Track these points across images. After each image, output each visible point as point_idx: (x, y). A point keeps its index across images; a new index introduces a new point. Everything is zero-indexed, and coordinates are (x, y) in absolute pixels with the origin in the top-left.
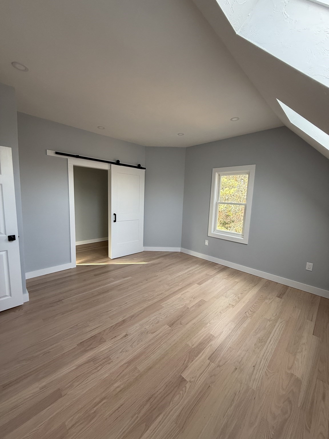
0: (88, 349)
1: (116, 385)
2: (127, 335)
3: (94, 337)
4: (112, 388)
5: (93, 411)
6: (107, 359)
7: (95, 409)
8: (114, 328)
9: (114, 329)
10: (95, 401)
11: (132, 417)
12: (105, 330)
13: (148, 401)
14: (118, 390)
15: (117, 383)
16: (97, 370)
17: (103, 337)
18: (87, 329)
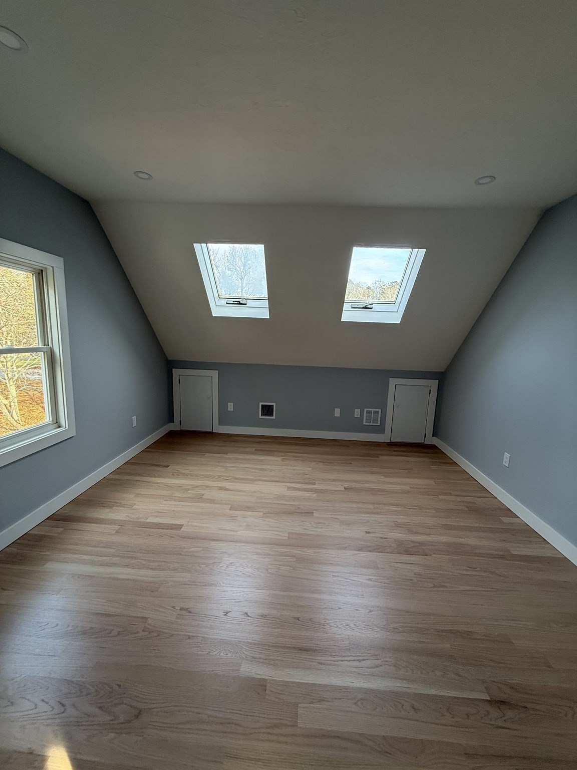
0: (418, 544)
2: (367, 533)
3: (408, 552)
6: (398, 525)
8: (379, 549)
12: (391, 553)
17: (397, 547)
18: (416, 569)
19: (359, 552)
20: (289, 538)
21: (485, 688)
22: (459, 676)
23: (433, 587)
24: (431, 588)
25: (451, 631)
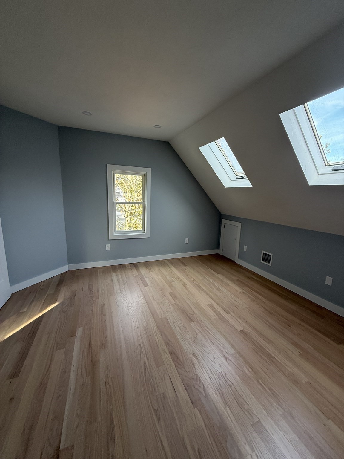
1: (247, 371)
4: (250, 374)
5: (269, 391)
7: (267, 389)
9: (180, 363)
10: (261, 389)
11: (269, 365)
13: (258, 353)
14: (250, 370)
15: (245, 370)
16: (232, 385)
17: (190, 377)
18: (170, 394)
19: (168, 353)
20: (161, 318)
21: (68, 448)
22: (77, 426)
23: (154, 410)
24: (153, 407)
25: (112, 422)
